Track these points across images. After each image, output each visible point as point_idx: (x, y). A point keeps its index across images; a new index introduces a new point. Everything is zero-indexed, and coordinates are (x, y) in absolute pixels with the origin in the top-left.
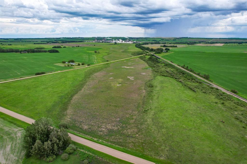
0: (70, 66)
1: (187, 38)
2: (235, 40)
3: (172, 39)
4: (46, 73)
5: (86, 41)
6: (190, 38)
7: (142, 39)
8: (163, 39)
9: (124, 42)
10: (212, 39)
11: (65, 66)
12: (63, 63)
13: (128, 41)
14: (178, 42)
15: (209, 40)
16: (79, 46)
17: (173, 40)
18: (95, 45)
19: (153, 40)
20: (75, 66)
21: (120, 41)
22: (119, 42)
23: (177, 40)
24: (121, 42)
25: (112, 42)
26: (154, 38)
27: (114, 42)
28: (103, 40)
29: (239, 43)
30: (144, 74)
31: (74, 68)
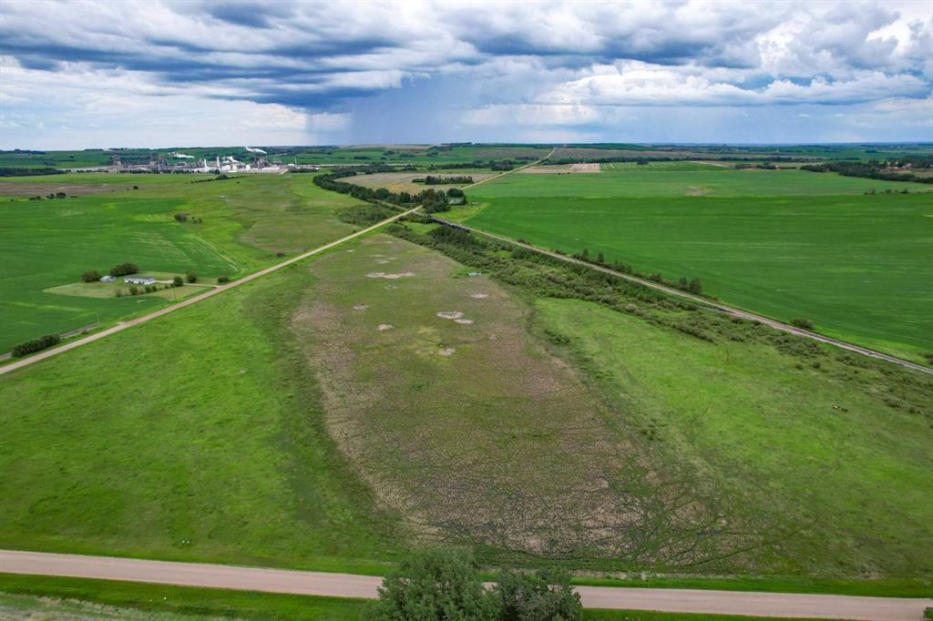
0: (142, 293)
1: (468, 145)
2: (616, 151)
3: (422, 150)
4: (66, 342)
5: (72, 170)
6: (479, 146)
7: (310, 153)
8: (391, 153)
9: (251, 167)
10: (551, 147)
11: (119, 296)
12: (88, 281)
13: (266, 165)
14: (455, 163)
15: (542, 150)
16: (61, 195)
17: (429, 155)
18: (136, 188)
19: (356, 158)
20: (161, 289)
21: (231, 167)
22: (228, 167)
23: (440, 153)
24: (235, 167)
25: (200, 169)
26: (358, 151)
27: (207, 169)
28: (152, 163)
29: (641, 161)
30: (481, 296)
31: (176, 302)
